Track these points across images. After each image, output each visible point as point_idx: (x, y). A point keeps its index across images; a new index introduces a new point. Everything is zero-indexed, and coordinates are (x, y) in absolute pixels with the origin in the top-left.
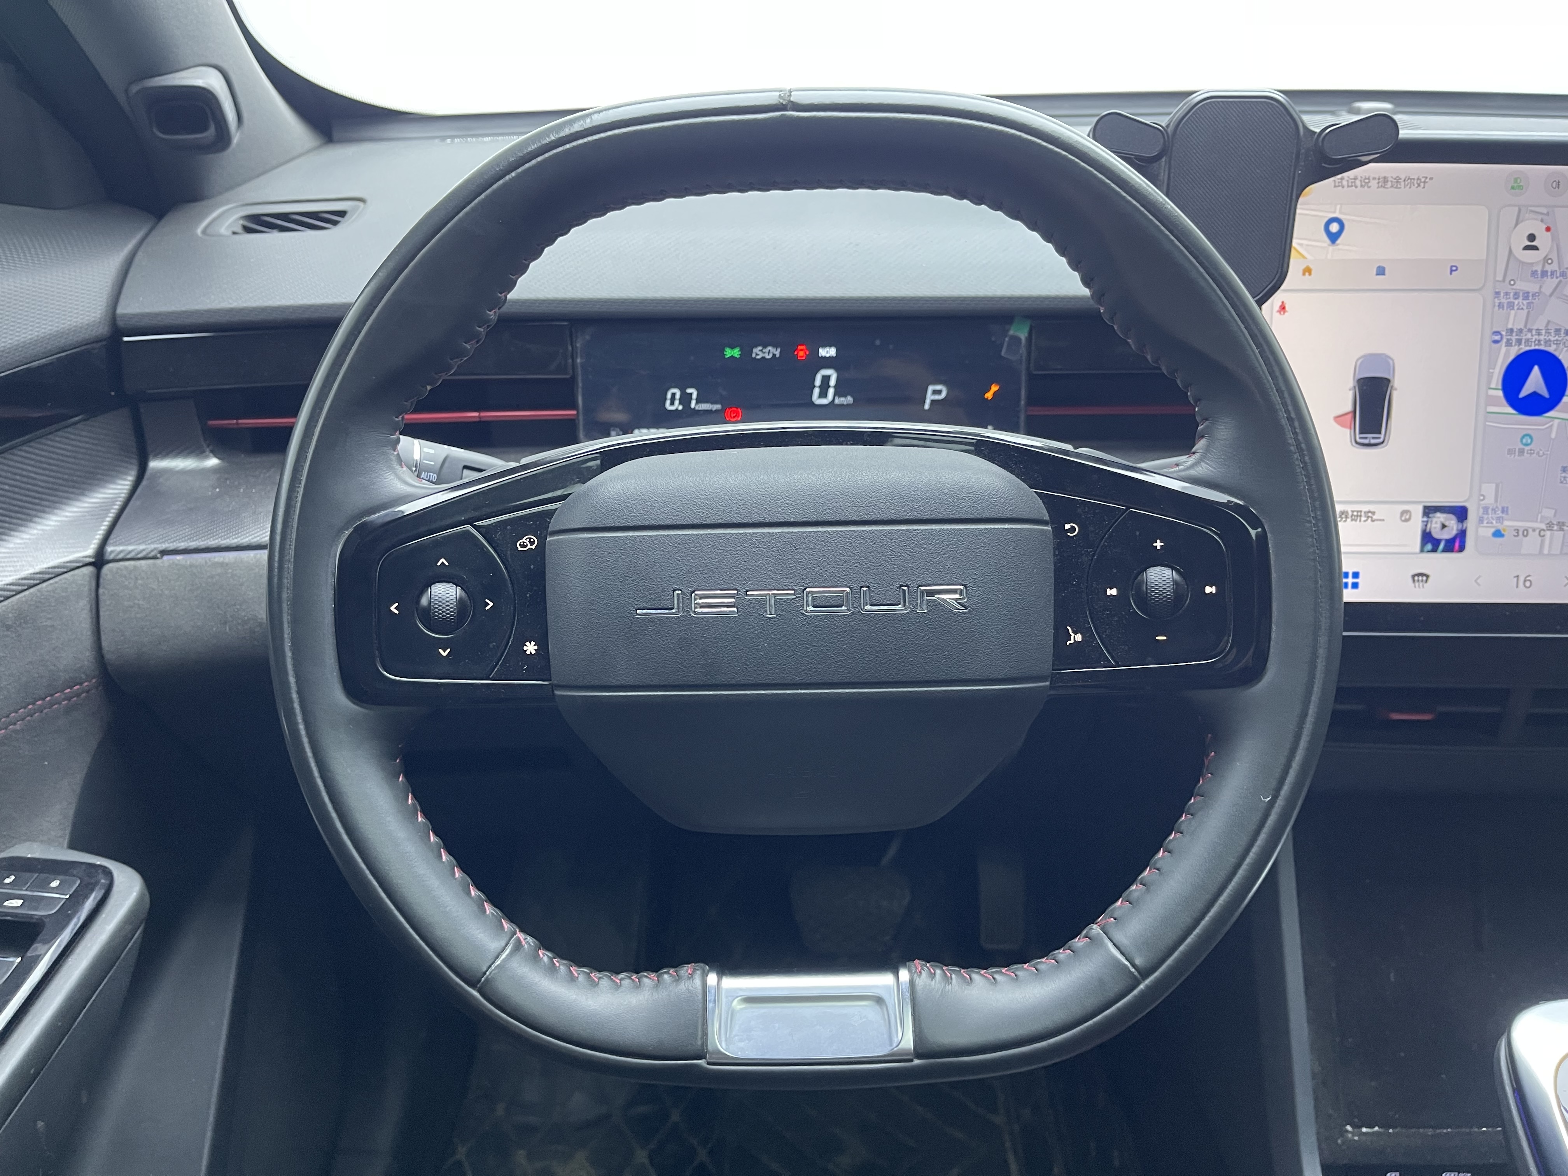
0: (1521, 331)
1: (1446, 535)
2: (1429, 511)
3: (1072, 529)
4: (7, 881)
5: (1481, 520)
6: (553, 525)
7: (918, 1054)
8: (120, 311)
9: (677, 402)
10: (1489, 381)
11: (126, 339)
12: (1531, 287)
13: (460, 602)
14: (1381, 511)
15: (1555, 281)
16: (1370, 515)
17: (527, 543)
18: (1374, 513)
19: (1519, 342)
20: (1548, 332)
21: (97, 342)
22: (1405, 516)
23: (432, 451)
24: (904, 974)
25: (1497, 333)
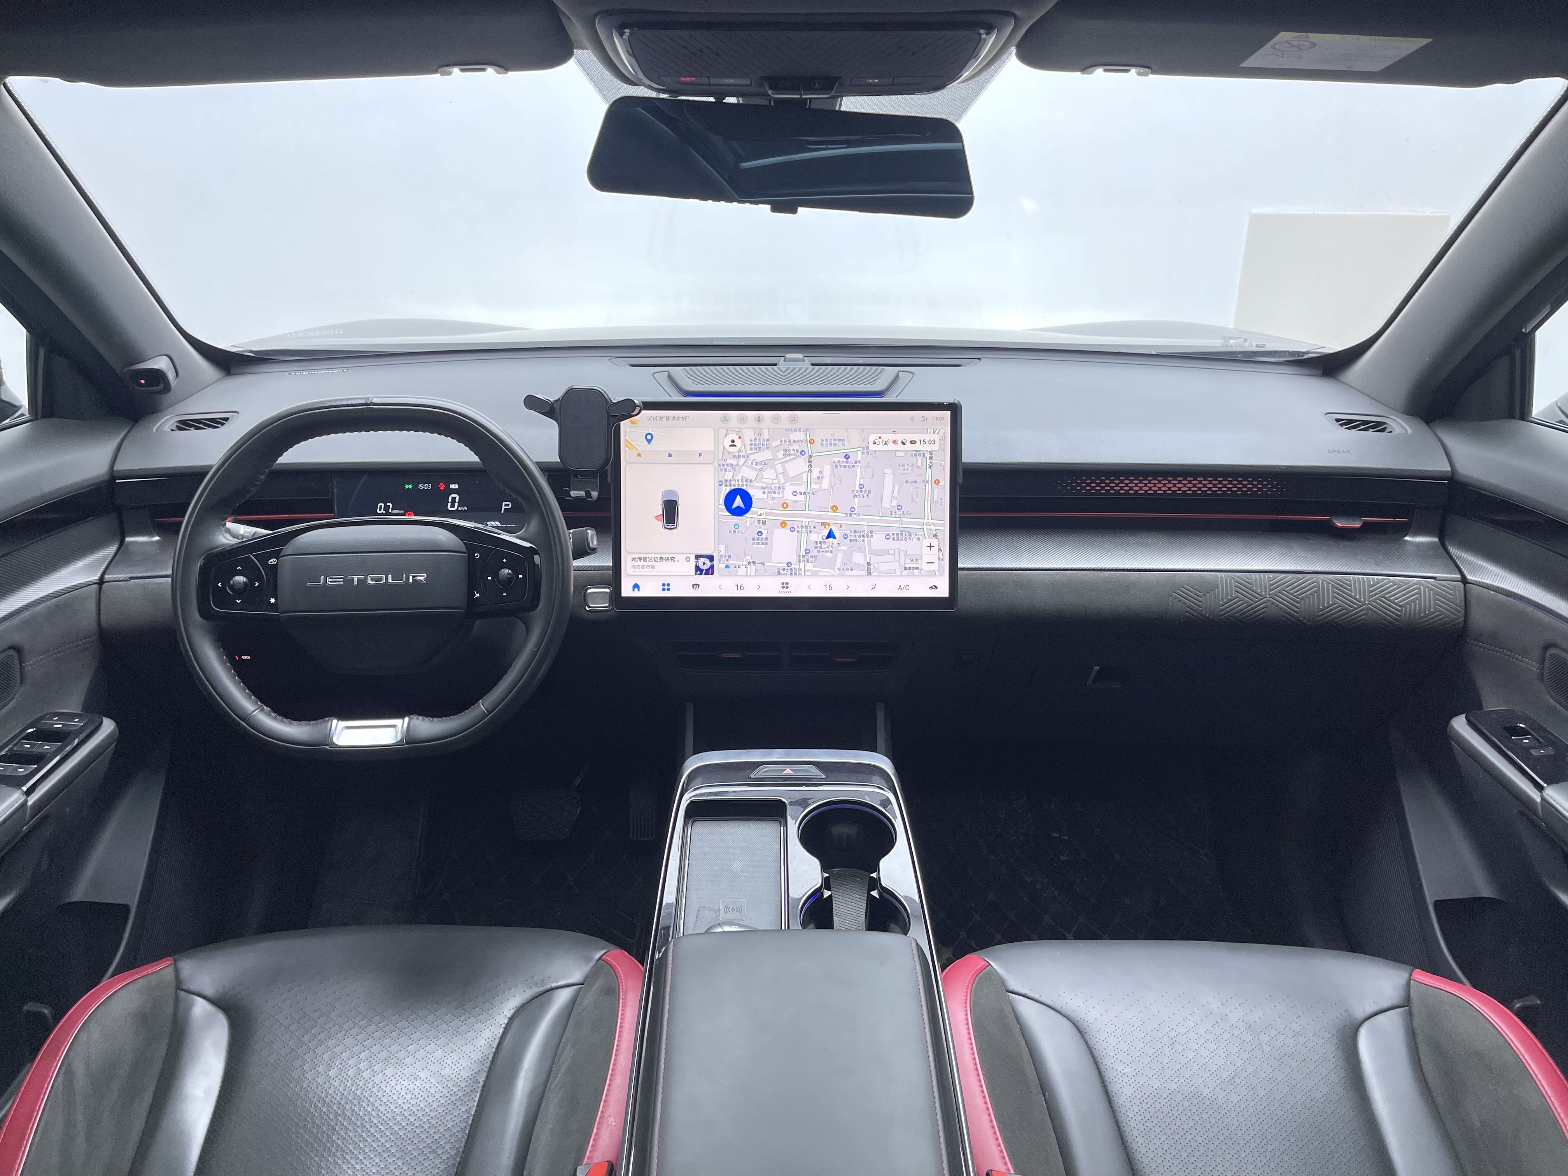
0: (731, 480)
1: (705, 567)
2: (697, 557)
3: (477, 556)
4: (55, 719)
5: (720, 561)
6: (282, 554)
7: (407, 743)
8: (116, 468)
9: (382, 509)
10: (719, 501)
11: (117, 481)
12: (734, 462)
13: (245, 583)
14: (677, 557)
15: (744, 459)
16: (672, 559)
17: (273, 561)
18: (674, 558)
19: (730, 485)
20: (742, 481)
21: (104, 482)
22: (688, 559)
23: (249, 530)
24: (407, 719)
25: (720, 481)
